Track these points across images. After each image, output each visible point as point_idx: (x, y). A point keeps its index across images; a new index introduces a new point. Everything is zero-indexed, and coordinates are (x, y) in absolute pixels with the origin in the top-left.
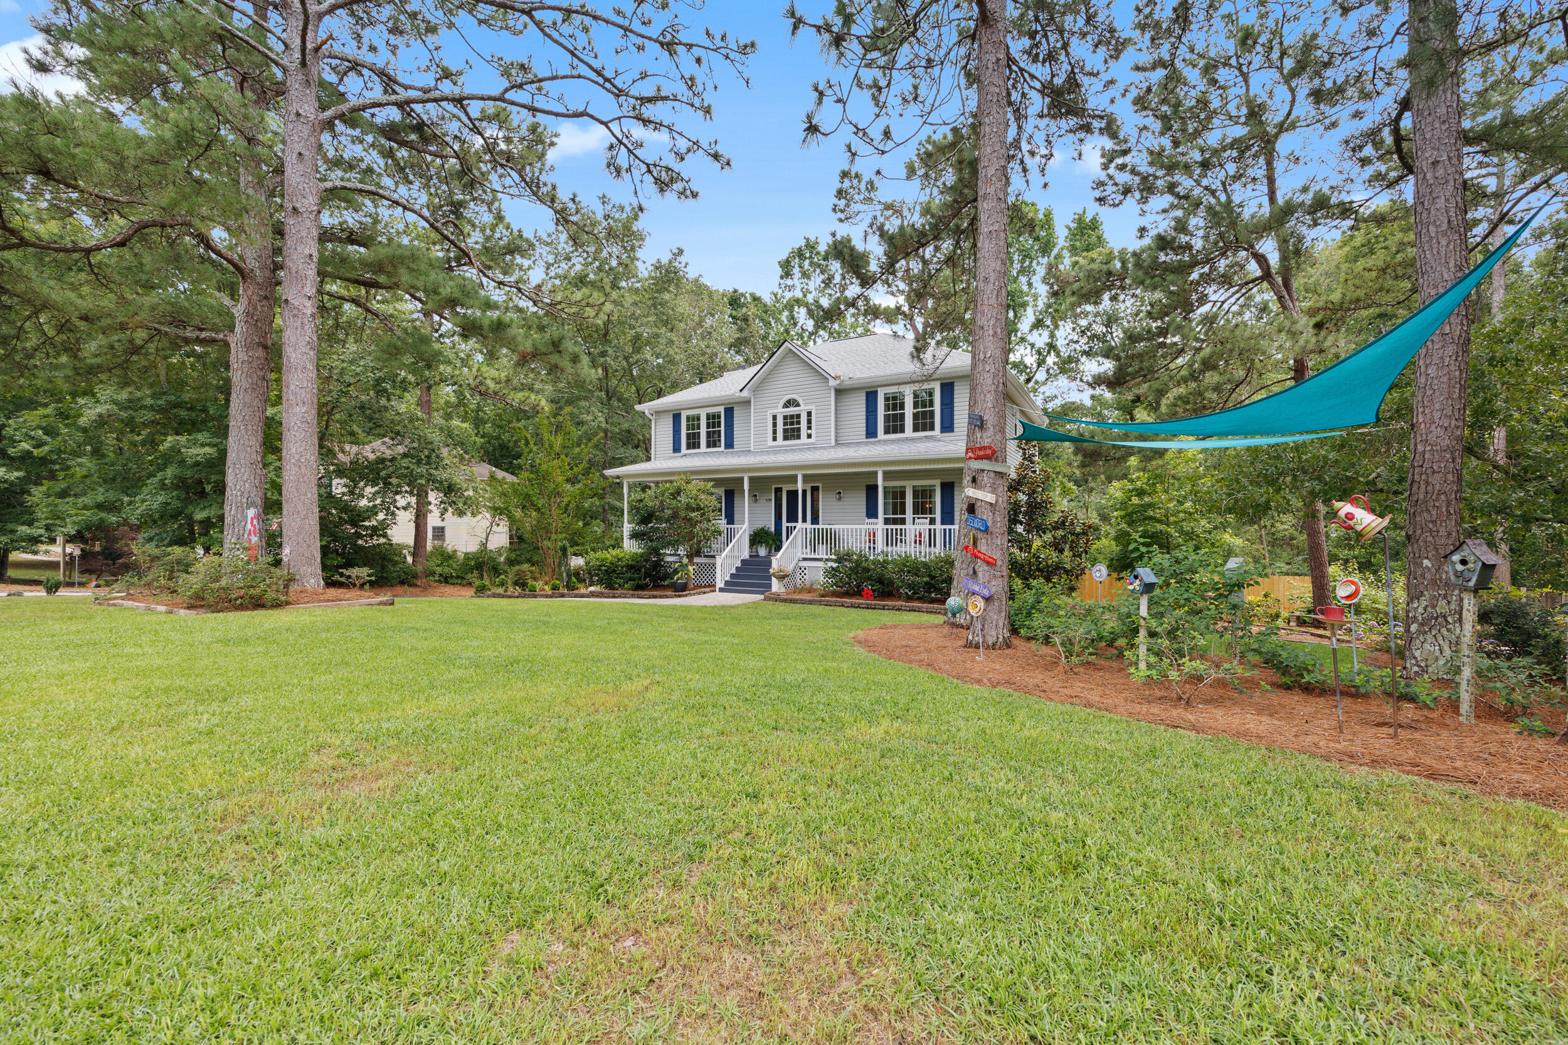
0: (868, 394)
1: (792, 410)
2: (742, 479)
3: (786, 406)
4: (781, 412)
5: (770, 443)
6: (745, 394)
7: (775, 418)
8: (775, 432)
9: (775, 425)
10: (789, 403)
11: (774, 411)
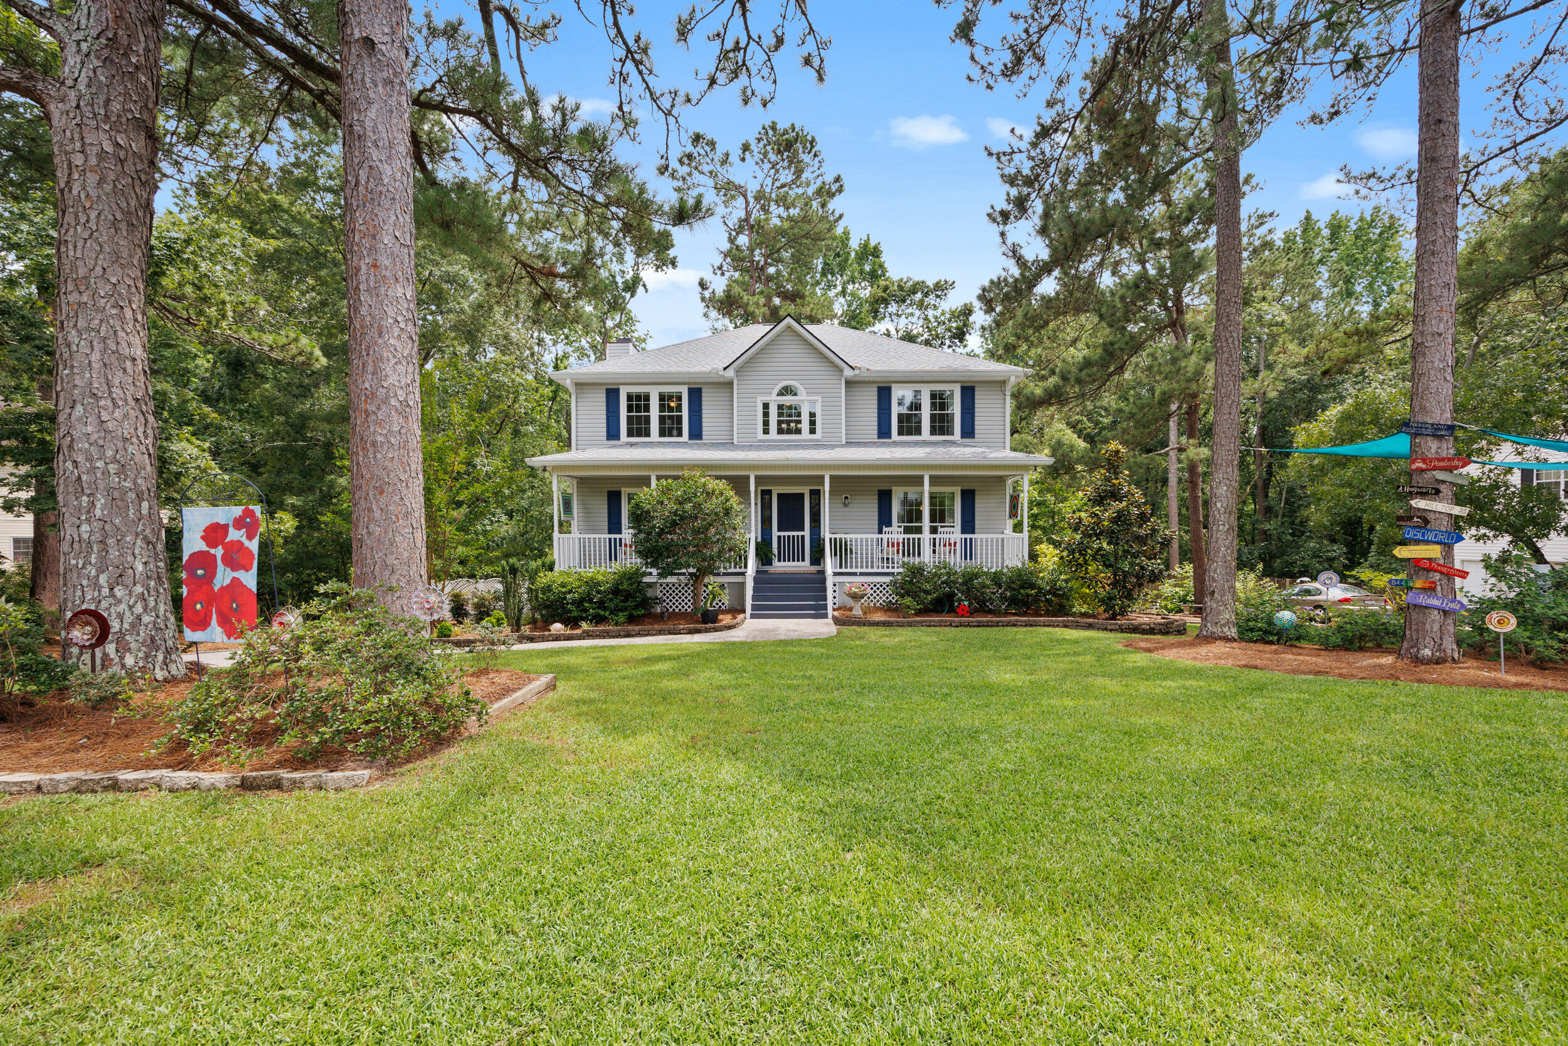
0: (880, 389)
1: (788, 400)
2: (748, 477)
3: (780, 394)
4: (774, 400)
5: (761, 436)
6: (730, 373)
7: (766, 406)
8: (766, 423)
9: (766, 414)
10: (787, 391)
11: (766, 399)
